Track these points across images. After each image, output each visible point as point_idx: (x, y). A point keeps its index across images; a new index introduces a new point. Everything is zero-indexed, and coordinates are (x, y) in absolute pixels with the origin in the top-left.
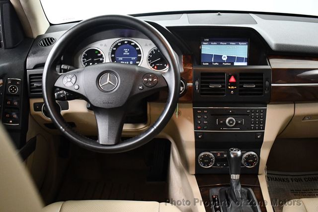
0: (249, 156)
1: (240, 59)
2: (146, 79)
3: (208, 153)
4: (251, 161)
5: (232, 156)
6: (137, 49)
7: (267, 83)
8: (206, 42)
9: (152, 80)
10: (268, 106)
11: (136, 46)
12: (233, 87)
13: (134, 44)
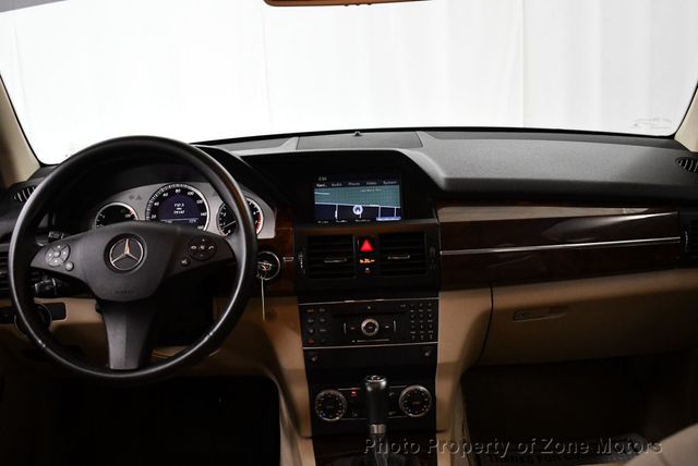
0: (411, 392)
1: (387, 212)
2: (194, 247)
3: (332, 392)
4: (418, 403)
5: (369, 389)
6: (199, 202)
7: (432, 250)
8: (321, 182)
9: (206, 248)
10: (440, 294)
11: (196, 197)
12: (367, 261)
13: (192, 193)
